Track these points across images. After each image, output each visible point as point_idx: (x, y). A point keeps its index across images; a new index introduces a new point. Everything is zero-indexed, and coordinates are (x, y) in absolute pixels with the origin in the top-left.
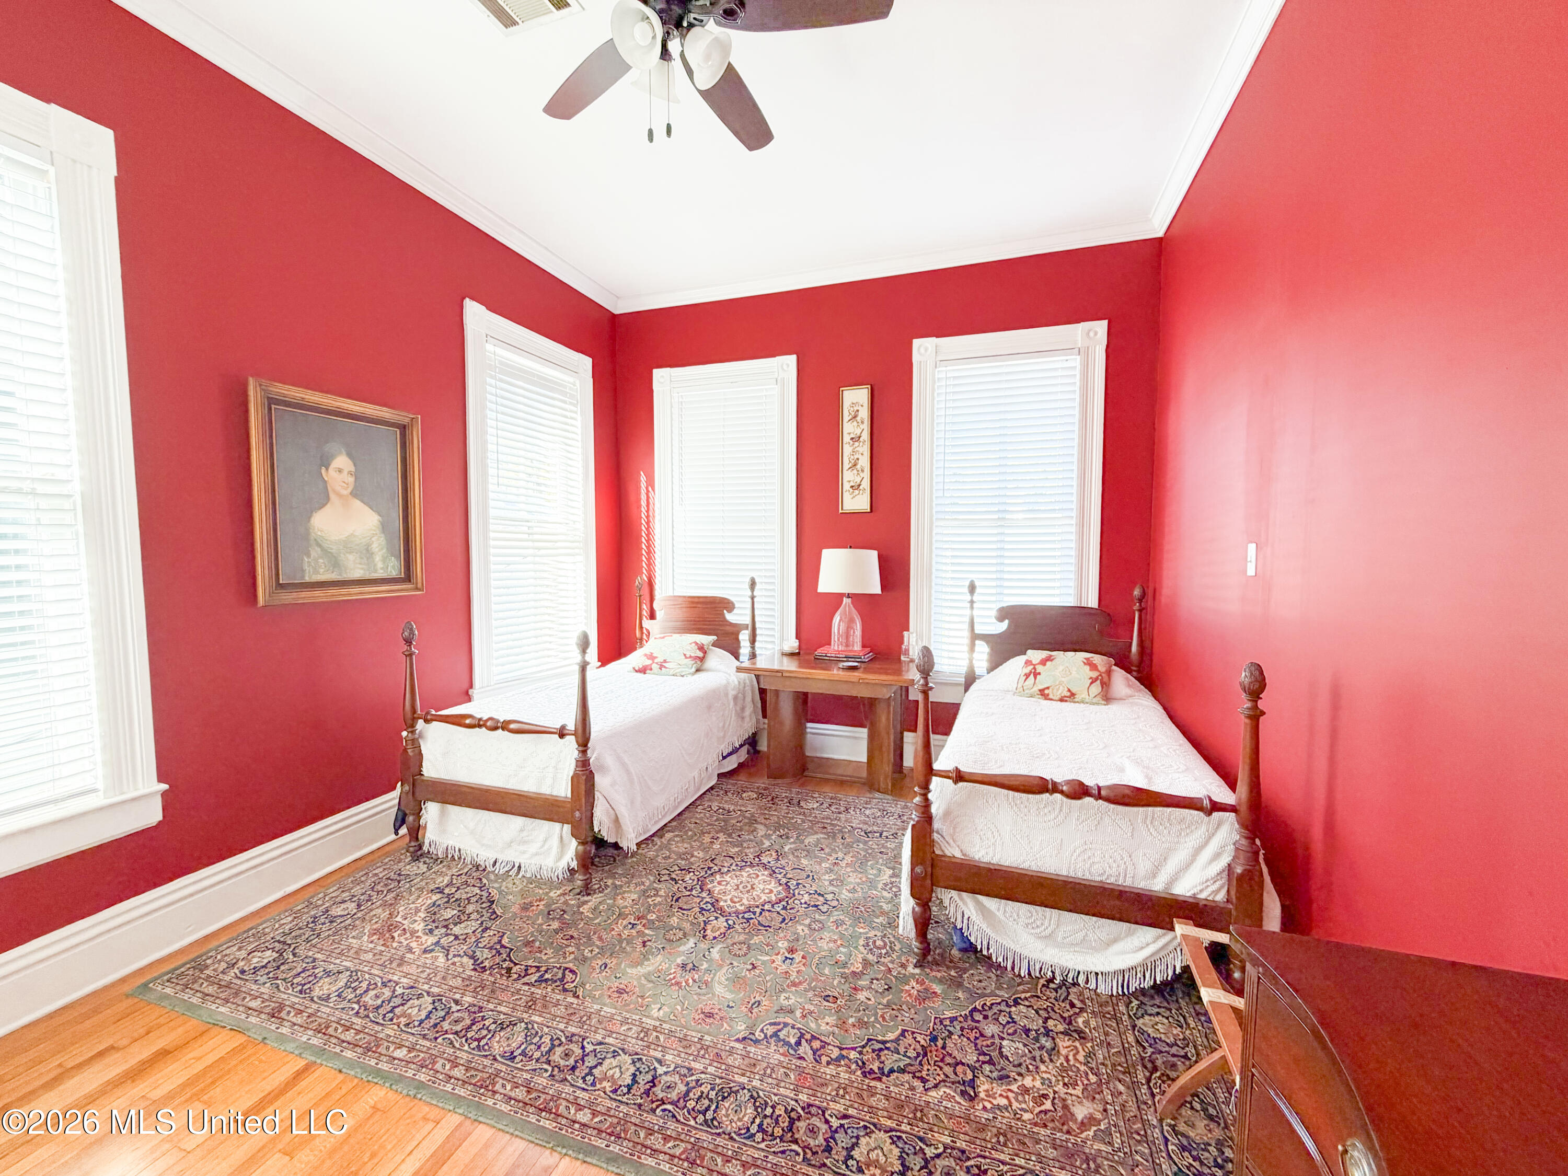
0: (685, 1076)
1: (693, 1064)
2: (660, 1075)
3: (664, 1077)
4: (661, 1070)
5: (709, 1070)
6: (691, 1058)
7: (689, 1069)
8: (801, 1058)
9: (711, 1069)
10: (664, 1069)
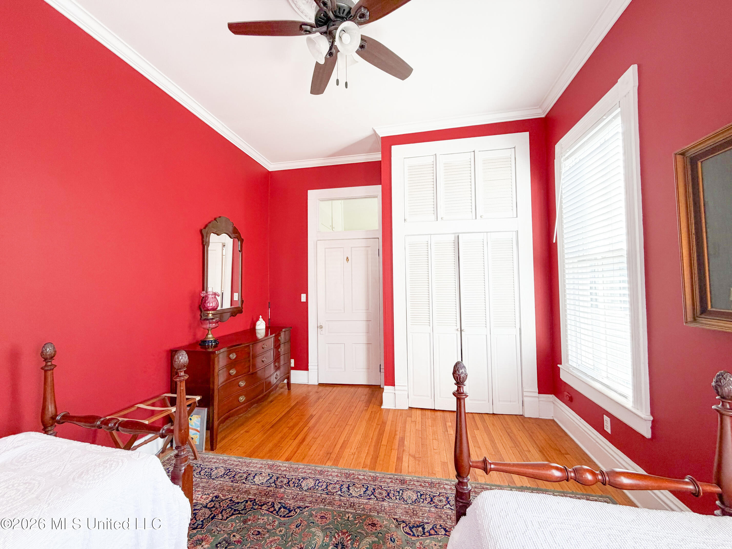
0: (329, 492)
1: (327, 496)
2: (339, 491)
3: (337, 491)
4: (339, 493)
5: (320, 495)
6: (328, 498)
7: (328, 494)
8: (279, 503)
9: (319, 495)
10: (338, 493)
